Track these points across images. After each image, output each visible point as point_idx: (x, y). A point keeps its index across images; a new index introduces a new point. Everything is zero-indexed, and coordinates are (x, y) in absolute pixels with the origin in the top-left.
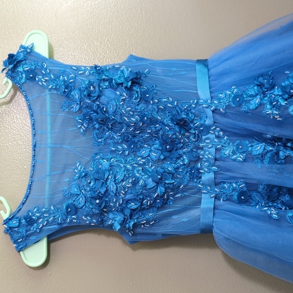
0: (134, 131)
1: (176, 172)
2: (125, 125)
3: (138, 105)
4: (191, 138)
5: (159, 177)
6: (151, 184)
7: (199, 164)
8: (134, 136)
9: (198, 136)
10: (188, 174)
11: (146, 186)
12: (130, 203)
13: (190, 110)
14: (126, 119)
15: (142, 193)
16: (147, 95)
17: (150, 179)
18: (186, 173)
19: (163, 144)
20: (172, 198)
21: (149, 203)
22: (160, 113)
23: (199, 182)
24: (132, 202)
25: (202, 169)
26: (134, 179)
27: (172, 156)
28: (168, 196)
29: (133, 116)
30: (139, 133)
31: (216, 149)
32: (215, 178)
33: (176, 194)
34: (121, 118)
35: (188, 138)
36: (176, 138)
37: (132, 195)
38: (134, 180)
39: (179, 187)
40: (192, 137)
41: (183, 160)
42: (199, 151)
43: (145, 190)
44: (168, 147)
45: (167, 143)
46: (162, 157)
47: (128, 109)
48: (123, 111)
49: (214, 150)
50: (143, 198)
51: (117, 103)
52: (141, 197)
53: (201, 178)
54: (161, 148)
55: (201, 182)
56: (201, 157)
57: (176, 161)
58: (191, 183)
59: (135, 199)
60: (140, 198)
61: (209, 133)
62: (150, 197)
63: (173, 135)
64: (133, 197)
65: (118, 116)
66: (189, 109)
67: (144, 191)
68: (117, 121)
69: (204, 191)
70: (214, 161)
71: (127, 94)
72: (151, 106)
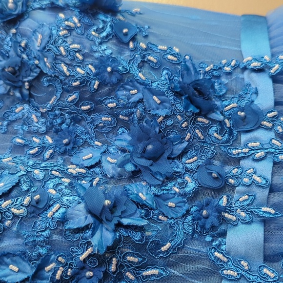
0: (77, 104)
1: (158, 205)
2: (59, 86)
3: (101, 44)
4: (213, 131)
5: (107, 202)
6: (80, 217)
7: (225, 199)
8: (76, 120)
9: (231, 133)
10: (190, 218)
11: (64, 220)
12: (7, 265)
13: (218, 77)
14: (65, 69)
15: (48, 241)
16: (125, 31)
17: (82, 206)
18: (184, 216)
19: (139, 140)
20: (131, 277)
21: (59, 273)
22: (146, 70)
23: (219, 246)
24: (15, 263)
25: (230, 212)
26: (37, 197)
27: (154, 169)
28: (120, 266)
29: (81, 64)
30: (89, 112)
31: (275, 163)
32: (266, 240)
33: (145, 267)
34: (54, 67)
35: (205, 129)
36: (173, 126)
37: (20, 241)
38: (38, 202)
39: (159, 245)
40: (214, 128)
41: (183, 185)
42: (227, 169)
43: (61, 233)
44: (150, 147)
45: (149, 138)
46: (130, 168)
47: (76, 46)
48: (62, 49)
49: (271, 164)
50: (48, 256)
51: (54, 32)
52: (43, 251)
53: (223, 234)
54: (131, 149)
55: (223, 247)
56: (231, 181)
57: (163, 184)
58: (196, 242)
59: (24, 253)
60: (39, 255)
61: (260, 127)
62: (70, 256)
63: (166, 117)
64: (21, 248)
65: (48, 61)
66: (215, 73)
67: (55, 237)
68: (42, 74)
69: (230, 272)
70: (267, 191)
71: (80, 21)
72: (127, 53)
